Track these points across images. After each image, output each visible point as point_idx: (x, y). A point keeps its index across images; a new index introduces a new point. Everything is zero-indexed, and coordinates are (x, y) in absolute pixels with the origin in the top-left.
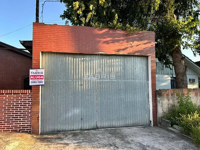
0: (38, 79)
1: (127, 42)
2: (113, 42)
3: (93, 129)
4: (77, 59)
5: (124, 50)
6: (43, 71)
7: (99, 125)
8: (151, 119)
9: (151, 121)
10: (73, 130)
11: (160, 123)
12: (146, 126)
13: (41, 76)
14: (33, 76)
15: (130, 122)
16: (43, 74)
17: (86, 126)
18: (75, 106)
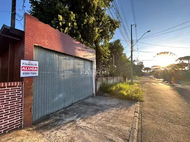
0: (31, 70)
1: (87, 52)
2: (82, 50)
3: (71, 105)
4: (61, 57)
5: (86, 56)
6: (37, 63)
7: (74, 102)
8: (94, 92)
9: (94, 94)
10: (59, 111)
11: (98, 94)
12: (92, 96)
13: (35, 68)
14: (25, 67)
15: (86, 96)
16: (37, 66)
17: (67, 104)
18: (59, 92)
